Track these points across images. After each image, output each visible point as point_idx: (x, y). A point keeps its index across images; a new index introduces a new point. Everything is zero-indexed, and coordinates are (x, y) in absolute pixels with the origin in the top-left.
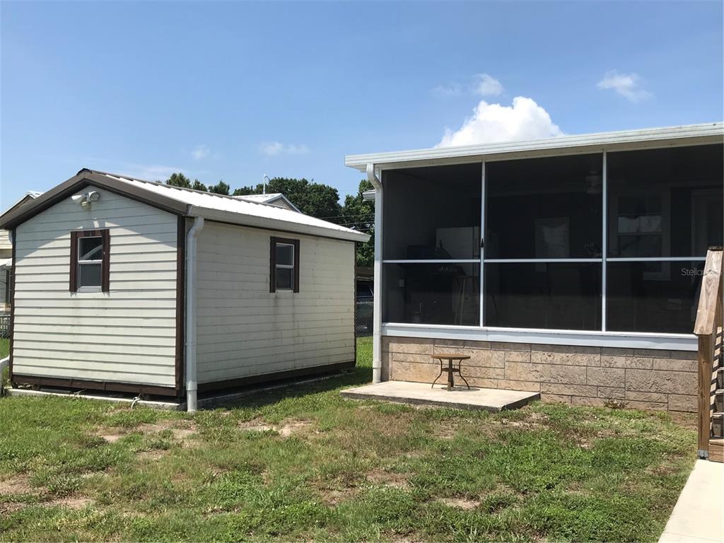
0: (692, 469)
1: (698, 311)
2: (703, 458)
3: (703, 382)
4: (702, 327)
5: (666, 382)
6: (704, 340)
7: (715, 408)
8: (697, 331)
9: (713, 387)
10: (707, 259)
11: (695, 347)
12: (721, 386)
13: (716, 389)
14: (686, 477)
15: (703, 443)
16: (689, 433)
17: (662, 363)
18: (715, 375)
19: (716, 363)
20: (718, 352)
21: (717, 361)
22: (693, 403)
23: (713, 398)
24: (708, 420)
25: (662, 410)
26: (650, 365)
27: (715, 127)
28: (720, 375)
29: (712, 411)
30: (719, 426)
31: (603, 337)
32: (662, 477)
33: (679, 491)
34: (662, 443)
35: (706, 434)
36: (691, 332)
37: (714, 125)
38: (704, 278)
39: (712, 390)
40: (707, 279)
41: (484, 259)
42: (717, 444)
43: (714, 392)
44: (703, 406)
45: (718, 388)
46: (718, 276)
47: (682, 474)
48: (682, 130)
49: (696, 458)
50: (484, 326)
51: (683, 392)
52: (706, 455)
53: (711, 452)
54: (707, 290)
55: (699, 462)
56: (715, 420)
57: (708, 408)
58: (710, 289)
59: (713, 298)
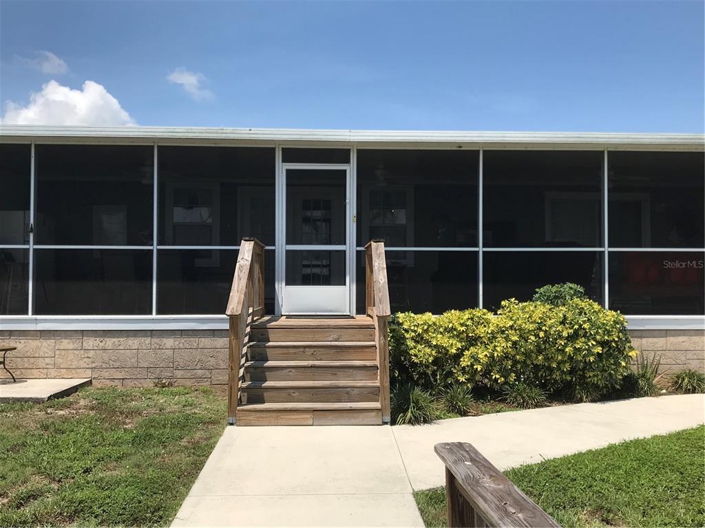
0: (220, 436)
1: (231, 294)
2: (232, 424)
3: (233, 357)
4: (233, 309)
5: (210, 359)
6: (234, 319)
7: (243, 379)
8: (228, 312)
9: (243, 360)
10: (240, 248)
11: (226, 326)
12: (249, 359)
13: (246, 362)
14: (215, 443)
15: (231, 410)
16: (222, 404)
17: (206, 342)
18: (245, 350)
19: (246, 339)
20: (248, 329)
21: (248, 337)
22: (225, 378)
23: (242, 371)
24: (236, 390)
25: (205, 385)
26: (195, 345)
27: (250, 132)
28: (249, 349)
29: (241, 382)
30: (246, 394)
31: (154, 320)
32: (196, 446)
33: (208, 457)
34: (200, 416)
35: (235, 401)
36: (223, 312)
37: (250, 130)
38: (238, 264)
39: (241, 364)
40: (240, 265)
41: (34, 244)
42: (243, 410)
43: (243, 365)
44: (232, 379)
45: (247, 360)
46: (249, 263)
47: (212, 441)
48: (224, 131)
49: (227, 425)
50: (33, 314)
51: (224, 367)
52: (234, 422)
53: (238, 418)
54: (239, 276)
55: (229, 427)
56: (243, 390)
57: (236, 380)
58: (242, 275)
59: (244, 282)
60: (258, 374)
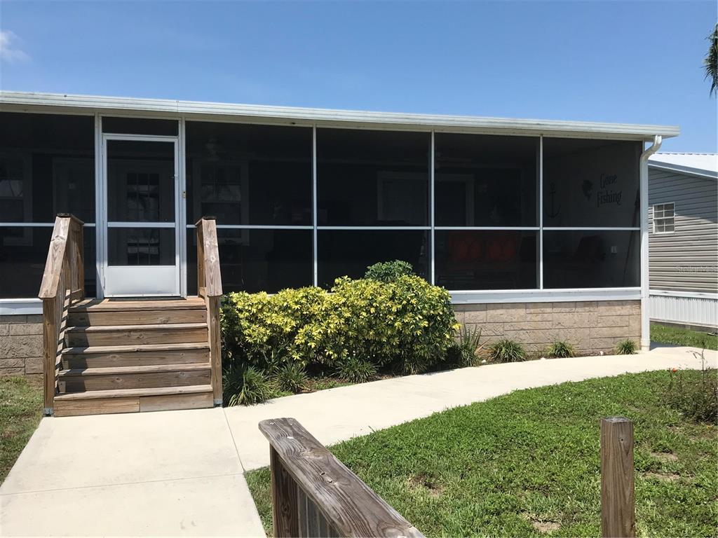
0: (35, 428)
1: (44, 275)
2: (48, 415)
3: (49, 344)
4: (47, 291)
5: (23, 346)
6: (48, 303)
7: (61, 366)
8: (42, 295)
9: (60, 347)
10: (55, 225)
11: (40, 311)
12: (67, 346)
13: (63, 348)
14: (29, 436)
15: (48, 401)
16: (37, 394)
17: (18, 328)
18: (62, 336)
19: (64, 324)
20: (66, 313)
21: (65, 322)
22: (40, 367)
23: (59, 358)
24: (53, 378)
25: (19, 374)
26: (5, 332)
27: (67, 98)
28: (67, 335)
29: (58, 370)
30: (64, 383)
32: (7, 441)
33: (20, 452)
34: (11, 408)
35: (51, 391)
36: (36, 296)
37: (65, 96)
38: (52, 243)
39: (58, 350)
40: (54, 244)
42: (61, 400)
43: (61, 351)
44: (48, 366)
45: (65, 347)
46: (64, 242)
47: (26, 434)
48: (35, 96)
49: (43, 417)
51: (40, 355)
52: (51, 412)
53: (55, 409)
54: (53, 255)
55: (46, 419)
56: (60, 378)
57: (53, 367)
58: (56, 254)
59: (59, 262)
60: (77, 361)
